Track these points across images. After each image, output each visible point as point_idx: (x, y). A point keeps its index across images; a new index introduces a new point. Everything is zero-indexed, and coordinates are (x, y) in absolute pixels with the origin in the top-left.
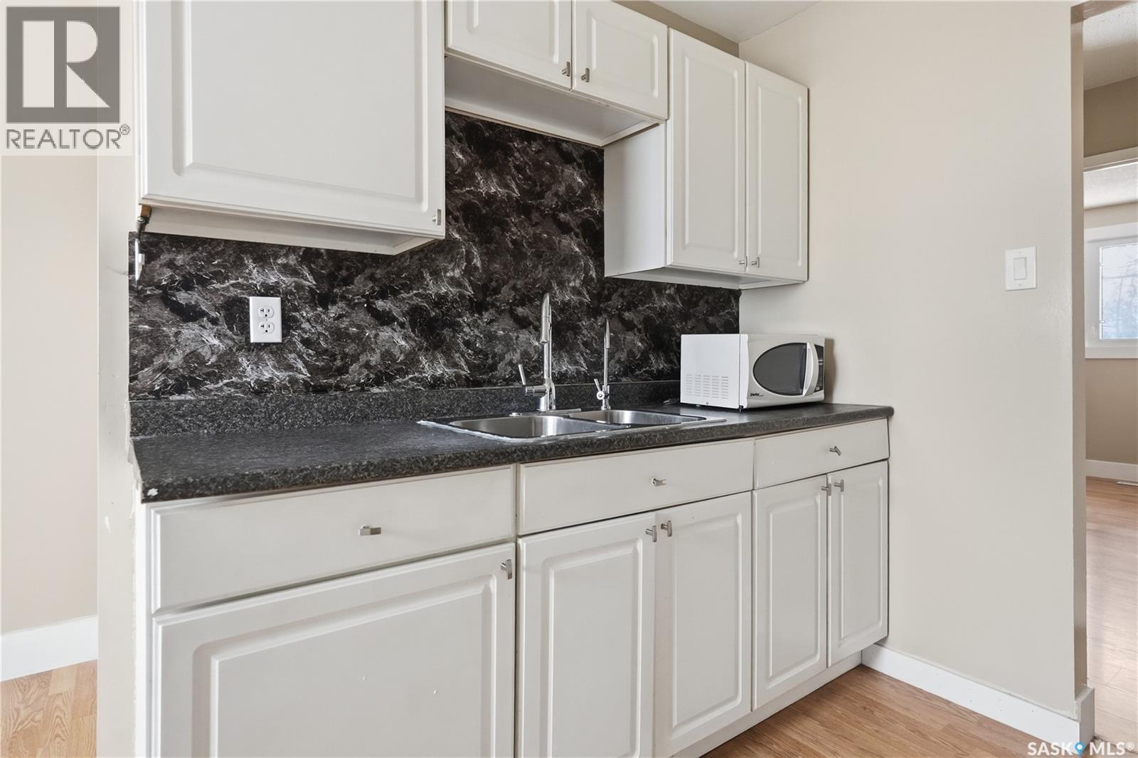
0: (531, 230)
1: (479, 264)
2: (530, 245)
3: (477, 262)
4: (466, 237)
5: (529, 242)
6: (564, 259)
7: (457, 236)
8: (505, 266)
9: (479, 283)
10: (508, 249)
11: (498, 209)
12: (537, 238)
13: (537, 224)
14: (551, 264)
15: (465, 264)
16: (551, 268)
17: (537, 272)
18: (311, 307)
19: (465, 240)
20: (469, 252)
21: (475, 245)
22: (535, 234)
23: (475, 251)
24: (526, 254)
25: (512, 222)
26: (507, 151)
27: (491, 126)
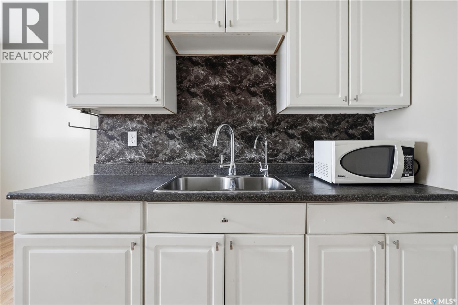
0: (236, 97)
1: (211, 114)
2: (235, 104)
3: (210, 113)
5: (235, 102)
6: (253, 108)
7: (201, 104)
8: (223, 114)
9: (211, 121)
10: (224, 107)
11: (219, 91)
12: (239, 100)
13: (239, 94)
14: (246, 111)
15: (204, 114)
17: (239, 115)
18: (146, 134)
19: (204, 105)
20: (206, 110)
21: (209, 107)
22: (238, 99)
23: (209, 109)
24: (233, 108)
25: (226, 95)
26: (224, 66)
27: (216, 57)
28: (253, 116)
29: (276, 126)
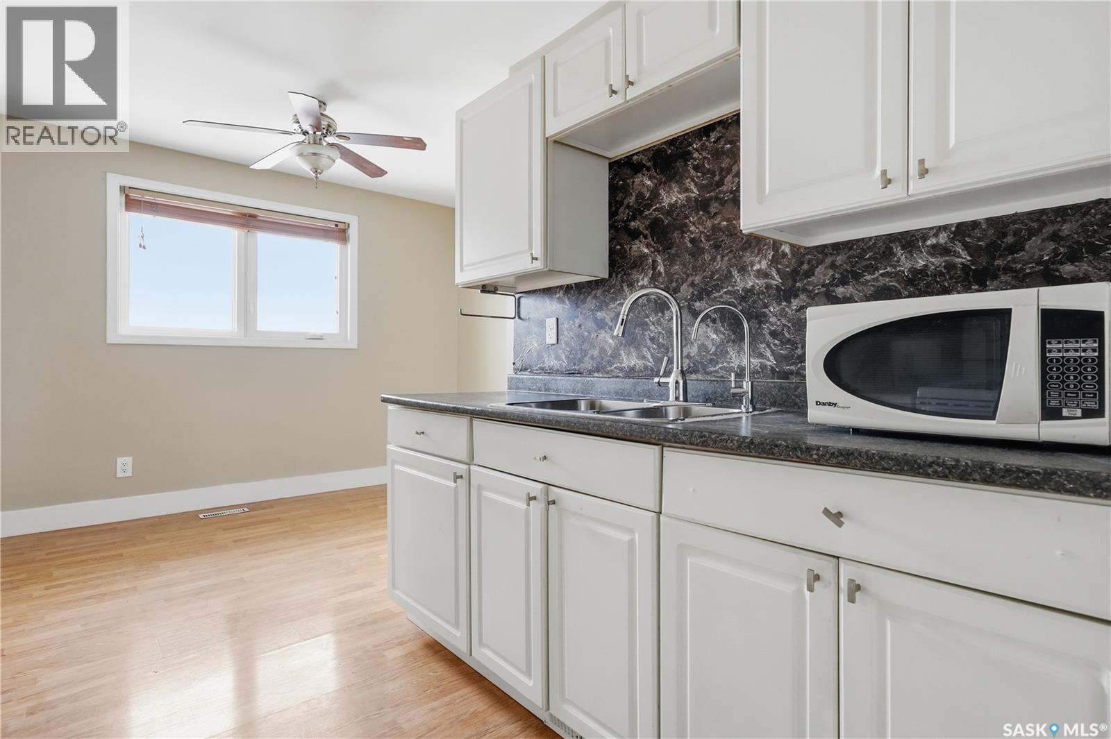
0: (709, 223)
1: (662, 270)
2: (708, 238)
3: (661, 268)
4: (652, 249)
5: (707, 235)
6: (747, 241)
7: (646, 250)
8: (684, 265)
10: (687, 249)
12: (715, 229)
14: (731, 251)
15: (651, 272)
16: (731, 255)
17: (715, 264)
19: (651, 252)
20: (654, 262)
21: (659, 254)
22: (714, 226)
23: (659, 259)
24: (704, 248)
25: (691, 222)
26: (686, 156)
27: (672, 142)
28: (745, 262)
29: (800, 280)
